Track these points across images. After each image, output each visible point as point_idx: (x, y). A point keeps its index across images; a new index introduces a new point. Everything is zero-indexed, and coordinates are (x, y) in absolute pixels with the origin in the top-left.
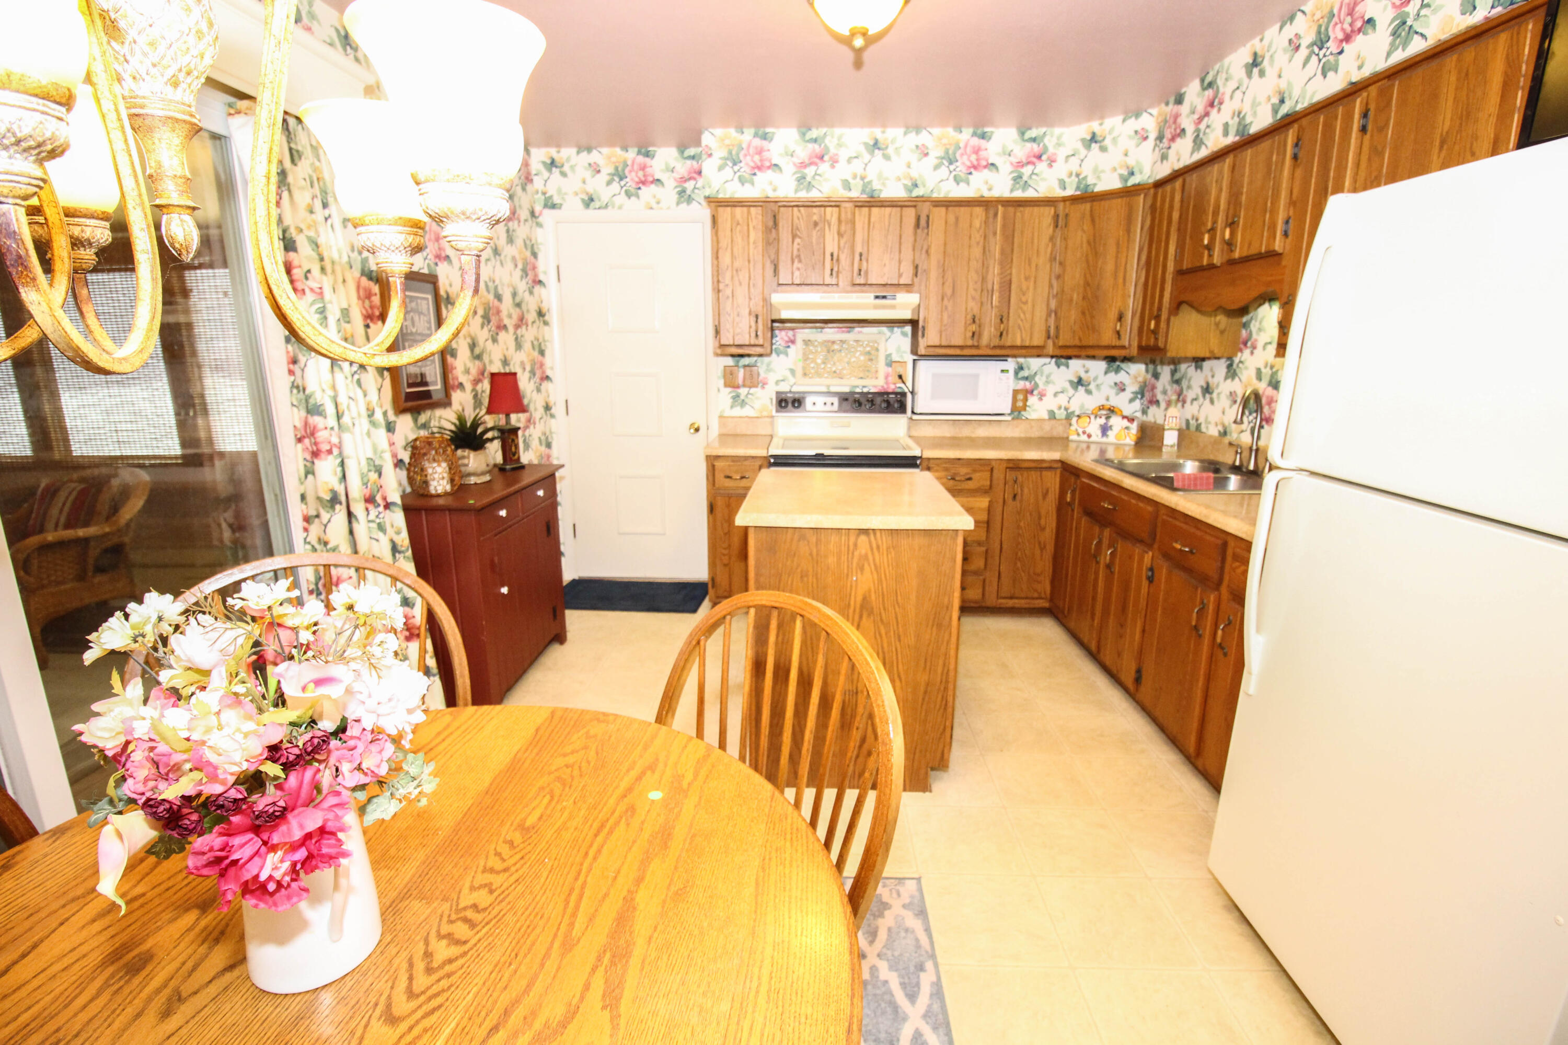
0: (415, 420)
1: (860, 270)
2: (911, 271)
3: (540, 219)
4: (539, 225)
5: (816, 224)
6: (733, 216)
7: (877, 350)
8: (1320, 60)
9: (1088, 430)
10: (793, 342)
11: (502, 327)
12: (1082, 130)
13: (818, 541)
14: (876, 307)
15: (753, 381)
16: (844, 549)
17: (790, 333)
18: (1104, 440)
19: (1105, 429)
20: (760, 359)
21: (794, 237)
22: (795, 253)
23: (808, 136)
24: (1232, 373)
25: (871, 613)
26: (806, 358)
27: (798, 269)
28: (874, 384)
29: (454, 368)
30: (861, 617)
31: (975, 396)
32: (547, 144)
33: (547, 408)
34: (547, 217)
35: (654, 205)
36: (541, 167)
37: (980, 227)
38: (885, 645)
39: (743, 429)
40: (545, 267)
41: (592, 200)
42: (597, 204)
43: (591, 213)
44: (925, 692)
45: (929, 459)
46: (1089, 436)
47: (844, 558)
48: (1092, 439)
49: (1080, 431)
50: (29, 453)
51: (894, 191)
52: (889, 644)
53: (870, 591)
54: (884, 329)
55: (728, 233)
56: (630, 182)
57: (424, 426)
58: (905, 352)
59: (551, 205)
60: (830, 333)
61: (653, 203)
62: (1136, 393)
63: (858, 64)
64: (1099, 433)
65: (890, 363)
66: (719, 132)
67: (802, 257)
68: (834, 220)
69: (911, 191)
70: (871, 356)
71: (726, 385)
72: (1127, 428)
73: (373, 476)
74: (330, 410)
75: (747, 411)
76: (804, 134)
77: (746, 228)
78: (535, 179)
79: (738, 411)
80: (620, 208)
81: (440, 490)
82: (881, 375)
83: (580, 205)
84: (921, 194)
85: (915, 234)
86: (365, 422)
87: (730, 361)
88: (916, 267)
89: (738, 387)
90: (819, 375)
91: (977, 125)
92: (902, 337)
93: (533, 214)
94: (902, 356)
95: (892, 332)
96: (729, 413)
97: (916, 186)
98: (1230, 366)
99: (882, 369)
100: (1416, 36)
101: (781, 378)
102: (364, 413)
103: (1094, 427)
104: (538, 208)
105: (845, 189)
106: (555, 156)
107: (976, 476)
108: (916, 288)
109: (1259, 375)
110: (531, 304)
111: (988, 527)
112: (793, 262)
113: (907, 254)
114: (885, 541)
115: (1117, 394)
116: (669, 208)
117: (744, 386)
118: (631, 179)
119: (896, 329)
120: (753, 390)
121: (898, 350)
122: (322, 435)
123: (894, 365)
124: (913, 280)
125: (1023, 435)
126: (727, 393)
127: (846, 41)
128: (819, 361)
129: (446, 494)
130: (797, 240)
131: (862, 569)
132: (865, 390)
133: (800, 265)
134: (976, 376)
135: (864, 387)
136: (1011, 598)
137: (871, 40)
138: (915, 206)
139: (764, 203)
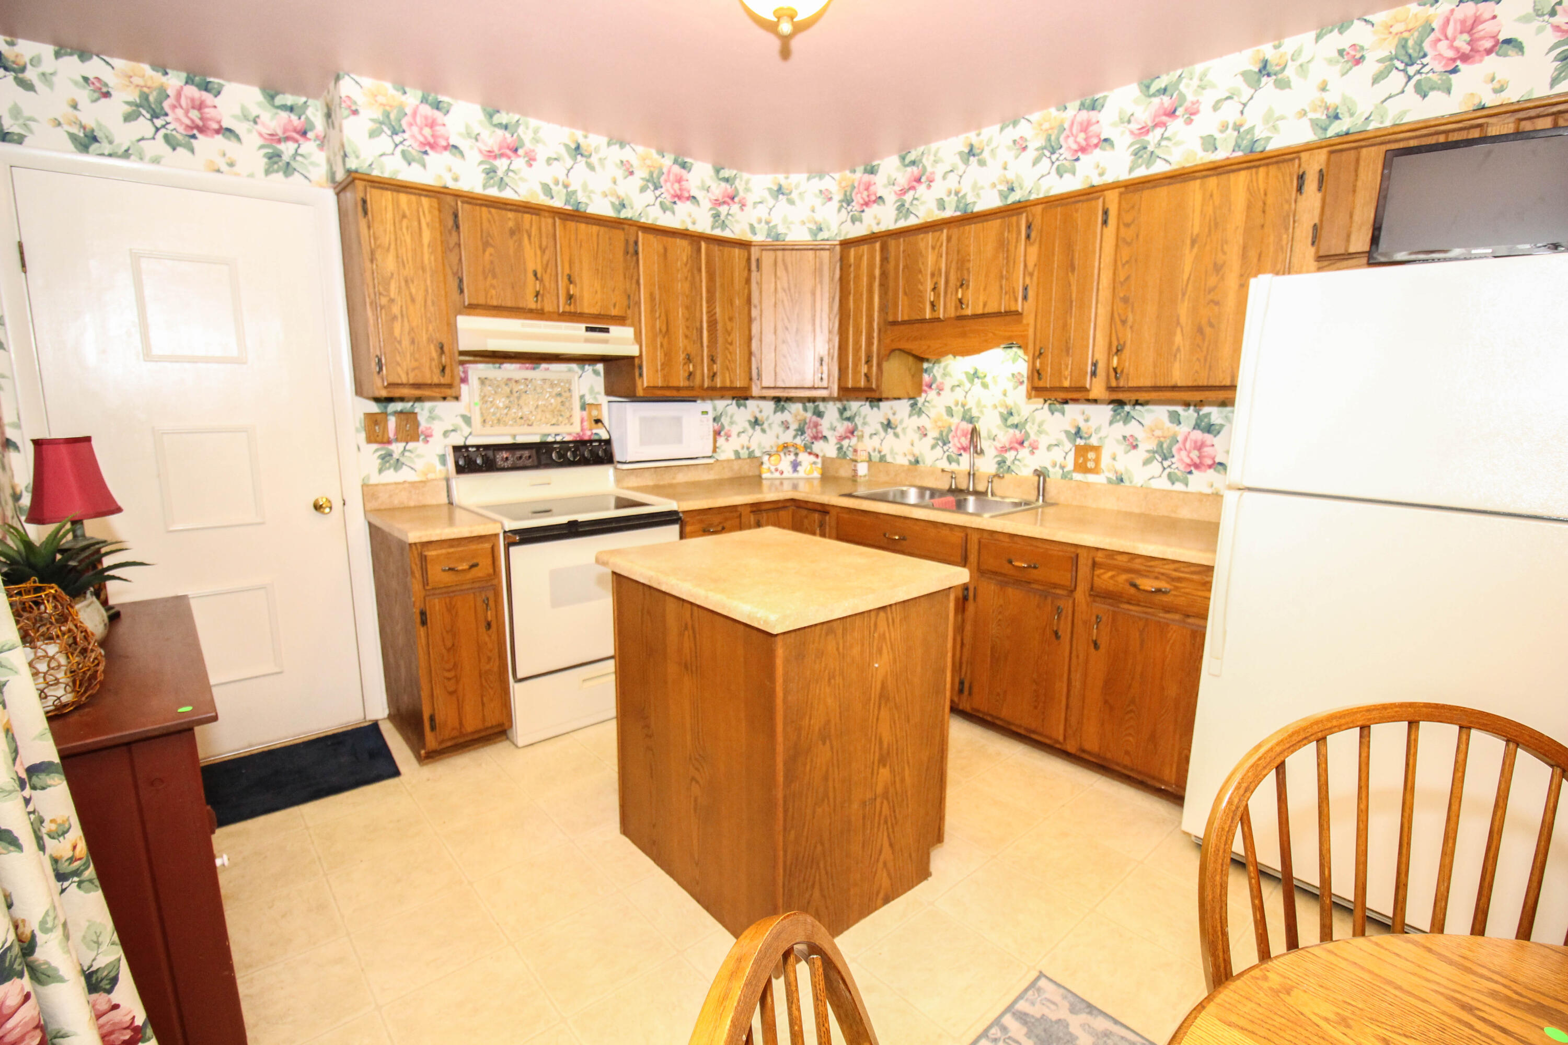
1: (567, 295)
2: (624, 301)
5: (512, 232)
6: (397, 205)
7: (569, 391)
8: (1053, 163)
9: (780, 467)
13: (844, 631)
14: (587, 341)
15: (410, 433)
16: (866, 634)
18: (795, 475)
19: (795, 465)
20: (417, 405)
21: (483, 244)
22: (488, 265)
23: (496, 120)
24: (916, 409)
26: (483, 399)
27: (494, 287)
28: (568, 431)
30: (879, 708)
31: (679, 440)
35: (224, 168)
39: (403, 499)
41: (93, 139)
42: (104, 147)
43: (90, 159)
45: (684, 512)
46: (782, 473)
47: (866, 644)
48: (784, 475)
49: (773, 468)
53: (887, 676)
54: (574, 366)
55: (390, 227)
56: (174, 124)
58: (599, 393)
60: (511, 369)
61: (222, 164)
62: (797, 430)
63: (785, 53)
64: (790, 469)
65: (585, 406)
67: (497, 272)
68: (534, 231)
70: (563, 398)
71: (370, 440)
72: (814, 463)
75: (405, 475)
77: (416, 223)
79: (390, 476)
80: (154, 160)
82: (577, 419)
83: (68, 144)
84: (629, 216)
85: (624, 260)
87: (374, 408)
88: (628, 298)
89: (389, 442)
90: (502, 422)
91: (677, 153)
92: (593, 376)
94: (595, 398)
95: (583, 369)
96: (375, 479)
98: (913, 406)
99: (577, 414)
100: (1158, 160)
101: (451, 428)
103: (785, 463)
108: (629, 321)
109: (950, 412)
112: (486, 278)
113: (618, 282)
114: (898, 614)
115: (784, 432)
116: (251, 176)
117: (397, 440)
118: (176, 121)
119: (587, 367)
120: (411, 445)
121: (592, 390)
123: (589, 408)
124: (626, 312)
125: (717, 477)
126: (371, 453)
128: (500, 405)
130: (490, 250)
131: (881, 652)
132: (558, 439)
133: (494, 282)
134: (678, 420)
135: (556, 435)
137: (800, 28)
139: (437, 194)
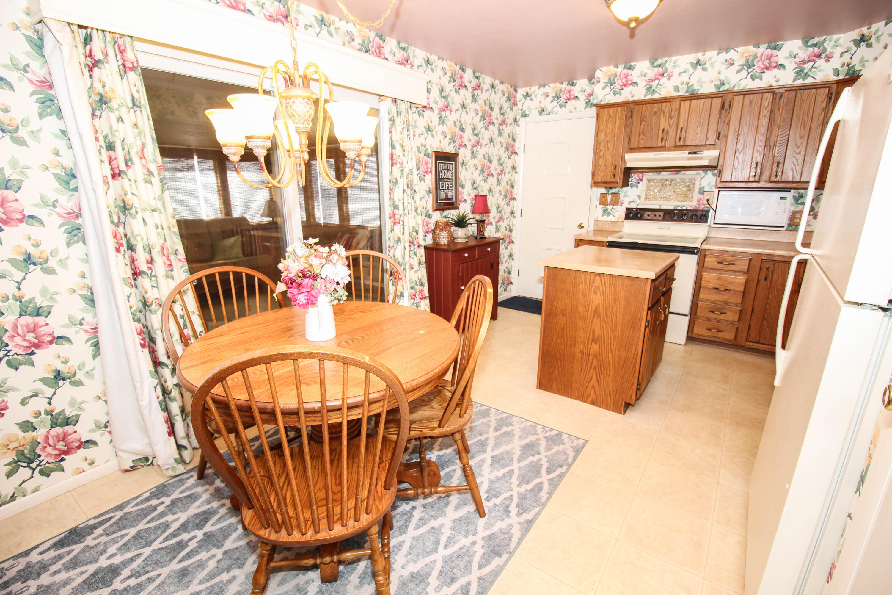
0: (442, 214)
1: (680, 138)
2: (715, 135)
3: (519, 123)
4: (518, 125)
5: (656, 113)
6: (608, 113)
7: (694, 184)
10: (641, 180)
11: (490, 175)
12: (855, 34)
13: (576, 277)
14: (689, 159)
15: (616, 201)
16: (588, 282)
17: (640, 175)
20: (622, 190)
21: (642, 121)
22: (641, 130)
23: (655, 64)
25: (599, 316)
26: (648, 189)
27: (642, 139)
28: (689, 205)
29: (462, 193)
30: (594, 317)
32: (526, 86)
33: (512, 213)
34: (522, 121)
35: (573, 110)
36: (522, 97)
37: (768, 106)
38: (605, 333)
39: (607, 227)
40: (518, 146)
41: (543, 111)
42: (545, 113)
43: (543, 117)
44: (624, 362)
45: (705, 250)
47: (587, 286)
50: (338, 223)
51: (709, 88)
52: (607, 333)
53: (599, 304)
55: (604, 122)
56: (562, 100)
57: (445, 217)
58: (712, 186)
59: (524, 115)
60: (665, 175)
63: (632, 36)
65: (702, 192)
66: (604, 69)
67: (645, 132)
68: (667, 110)
69: (719, 88)
70: (690, 188)
71: (601, 204)
73: (414, 234)
74: (401, 207)
75: (611, 218)
76: (653, 63)
77: (614, 119)
78: (518, 103)
79: (605, 218)
80: (556, 113)
81: (442, 243)
82: (696, 200)
83: (538, 114)
84: (726, 89)
85: (720, 113)
86: (413, 212)
87: (604, 191)
88: (719, 134)
89: (607, 205)
90: (655, 199)
91: (770, 42)
92: (712, 177)
93: (515, 120)
94: (711, 188)
96: (600, 219)
97: (723, 84)
99: (696, 195)
101: (632, 200)
102: (413, 209)
104: (518, 117)
105: (675, 91)
106: (529, 91)
107: (738, 263)
108: (718, 146)
110: (509, 164)
111: (743, 296)
112: (640, 136)
113: (713, 127)
114: (608, 280)
117: (610, 204)
118: (563, 97)
120: (615, 207)
121: (709, 184)
122: (397, 216)
123: (705, 193)
124: (715, 142)
126: (600, 208)
127: (627, 24)
128: (656, 191)
129: (445, 244)
130: (644, 123)
131: (596, 293)
132: (684, 208)
133: (643, 137)
136: (756, 343)
137: (640, 23)
138: (721, 97)
139: (626, 104)
